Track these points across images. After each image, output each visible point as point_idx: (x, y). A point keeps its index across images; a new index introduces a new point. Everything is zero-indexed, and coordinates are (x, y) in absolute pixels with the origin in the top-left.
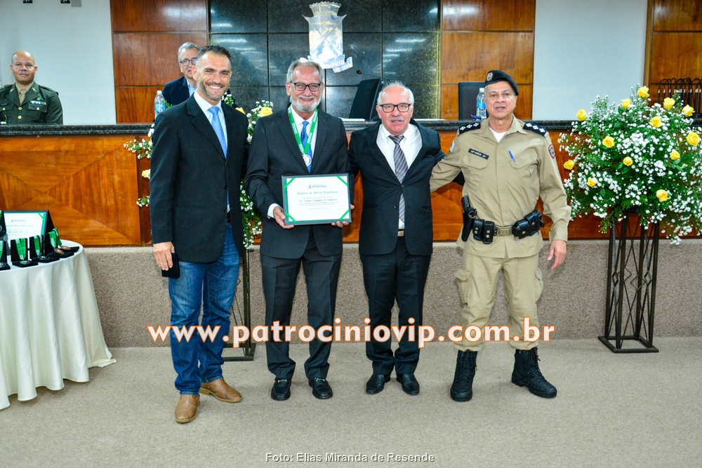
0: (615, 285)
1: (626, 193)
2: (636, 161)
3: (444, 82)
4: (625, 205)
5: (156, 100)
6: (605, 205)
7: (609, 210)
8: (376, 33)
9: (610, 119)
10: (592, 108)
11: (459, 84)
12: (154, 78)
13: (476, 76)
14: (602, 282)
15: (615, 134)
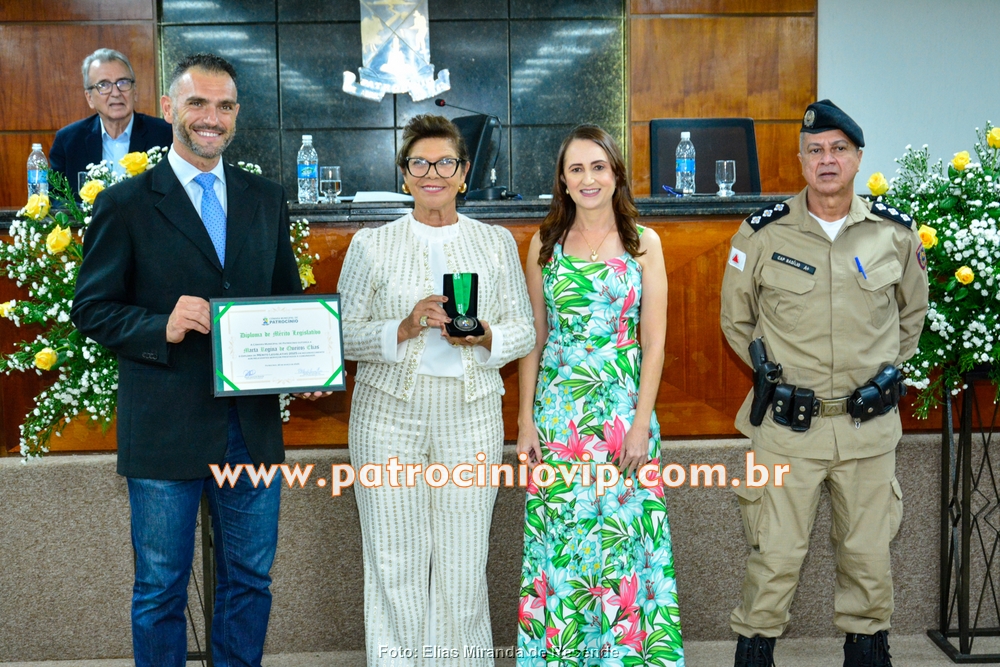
0: (955, 525)
1: (965, 338)
2: (982, 274)
3: (636, 117)
4: (965, 365)
5: (30, 163)
6: (926, 364)
7: (932, 374)
8: (496, 20)
9: (932, 191)
10: (899, 171)
11: (651, 124)
12: (45, 116)
13: (701, 105)
14: (932, 518)
15: (940, 221)
